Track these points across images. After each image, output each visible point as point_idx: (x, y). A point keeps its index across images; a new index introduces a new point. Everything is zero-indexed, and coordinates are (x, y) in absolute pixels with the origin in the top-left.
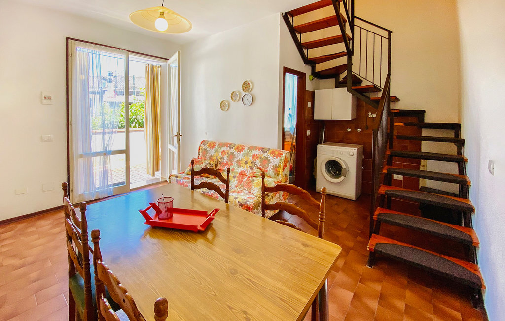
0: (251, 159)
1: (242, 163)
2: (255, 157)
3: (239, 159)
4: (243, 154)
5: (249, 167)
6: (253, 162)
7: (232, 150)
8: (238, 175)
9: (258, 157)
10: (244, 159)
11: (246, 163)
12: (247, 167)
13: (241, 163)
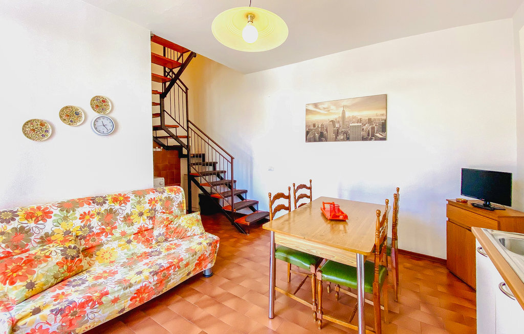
0: (148, 207)
1: (135, 218)
2: (153, 202)
3: (127, 214)
4: (132, 204)
5: (147, 217)
6: (151, 210)
7: (106, 206)
8: (133, 236)
9: (157, 201)
10: (137, 211)
11: (141, 214)
12: (144, 220)
13: (132, 218)
